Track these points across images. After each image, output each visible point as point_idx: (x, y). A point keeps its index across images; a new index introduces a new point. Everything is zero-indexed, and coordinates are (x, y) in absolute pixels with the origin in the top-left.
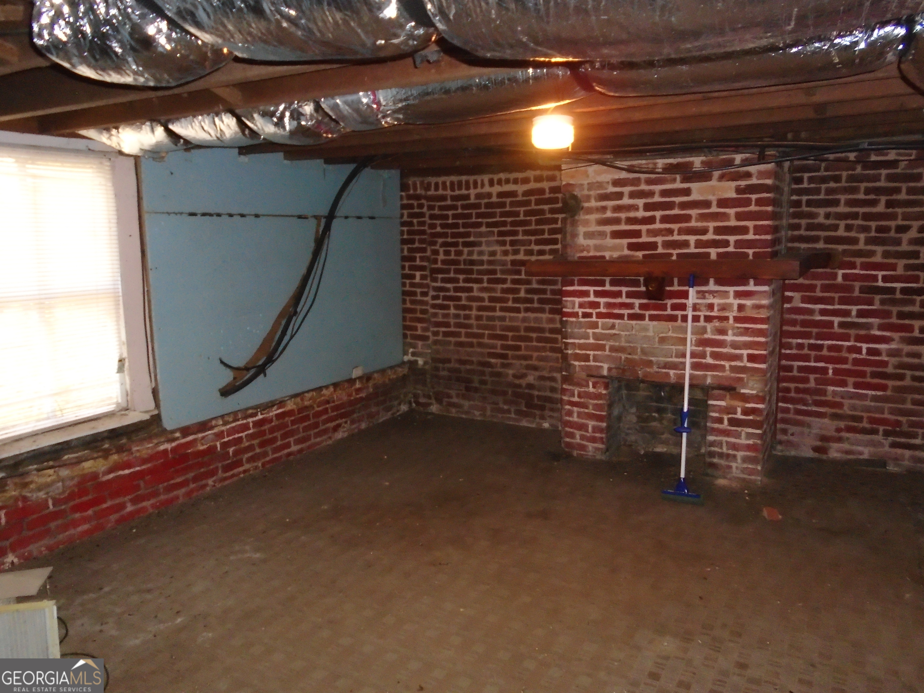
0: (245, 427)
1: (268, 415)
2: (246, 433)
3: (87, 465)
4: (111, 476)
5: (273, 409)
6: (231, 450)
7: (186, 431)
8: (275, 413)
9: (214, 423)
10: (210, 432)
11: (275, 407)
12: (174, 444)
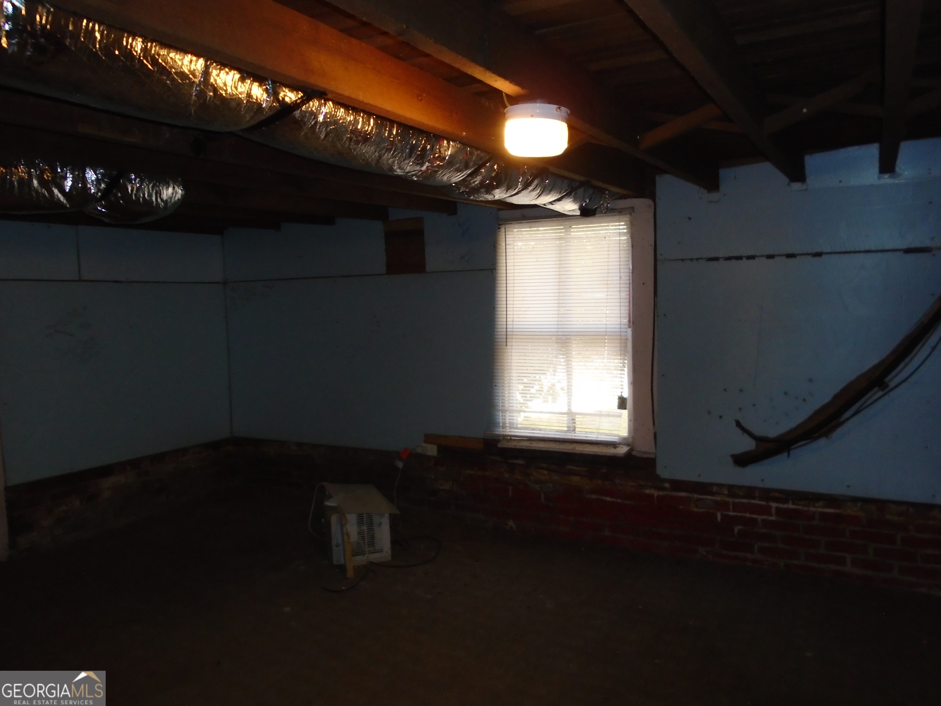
0: (766, 511)
1: (806, 509)
2: (764, 517)
3: (575, 479)
4: (594, 497)
5: (817, 505)
6: (737, 529)
7: (677, 485)
8: (820, 510)
9: (715, 489)
10: (709, 497)
11: (821, 503)
12: (661, 493)
